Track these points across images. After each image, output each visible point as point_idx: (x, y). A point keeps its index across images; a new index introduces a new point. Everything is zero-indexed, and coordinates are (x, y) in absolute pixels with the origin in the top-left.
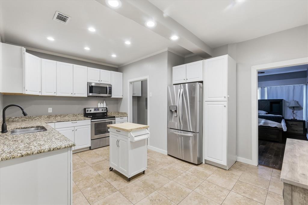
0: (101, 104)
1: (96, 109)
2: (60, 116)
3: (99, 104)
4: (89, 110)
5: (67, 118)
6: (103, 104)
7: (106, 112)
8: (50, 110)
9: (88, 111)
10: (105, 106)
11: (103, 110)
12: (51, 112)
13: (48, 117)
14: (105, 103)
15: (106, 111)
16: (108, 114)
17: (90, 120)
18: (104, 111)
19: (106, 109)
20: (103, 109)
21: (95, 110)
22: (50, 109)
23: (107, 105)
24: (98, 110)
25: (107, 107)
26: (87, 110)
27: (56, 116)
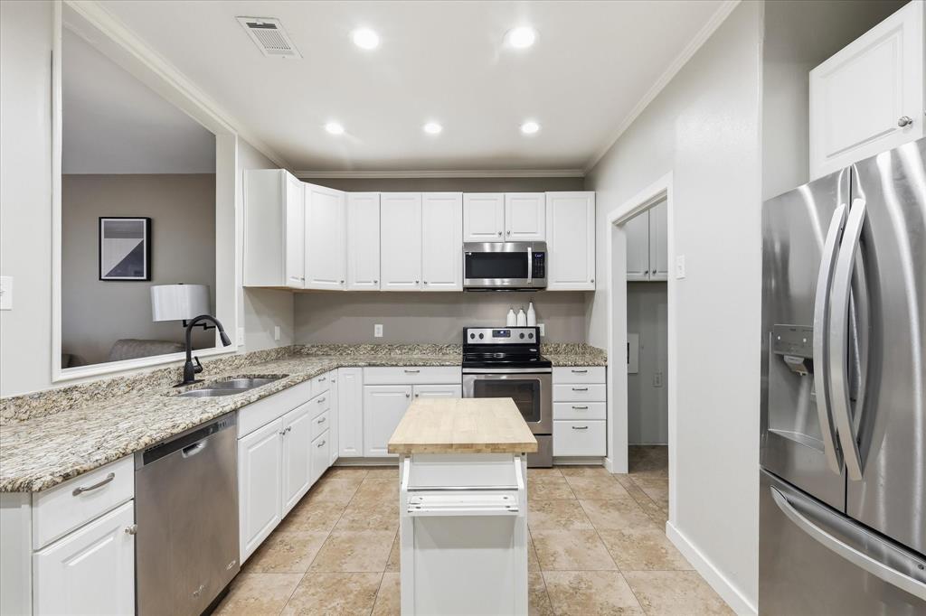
0: (516, 313)
1: (499, 332)
2: (401, 347)
3: (511, 315)
4: (477, 332)
5: (416, 355)
6: (525, 313)
7: (533, 344)
8: (379, 331)
9: (473, 336)
10: (532, 323)
11: (522, 336)
12: (381, 335)
13: (372, 349)
14: (531, 312)
15: (534, 341)
16: (543, 349)
17: (460, 368)
18: (526, 340)
19: (533, 332)
20: (524, 331)
21: (496, 334)
22: (378, 329)
23: (538, 317)
24: (507, 334)
25: (539, 325)
26: (470, 332)
27: (391, 348)
